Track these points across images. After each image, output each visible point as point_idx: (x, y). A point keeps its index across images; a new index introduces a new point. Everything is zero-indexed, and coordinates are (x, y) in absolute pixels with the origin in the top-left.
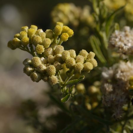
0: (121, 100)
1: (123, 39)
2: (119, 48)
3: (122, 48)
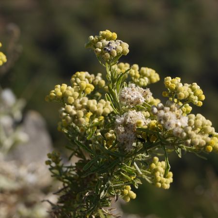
0: (131, 138)
1: (130, 92)
2: (128, 99)
3: (130, 99)
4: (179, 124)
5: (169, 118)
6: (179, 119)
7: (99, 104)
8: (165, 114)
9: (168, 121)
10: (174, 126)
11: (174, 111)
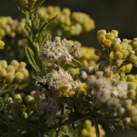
2: (50, 57)
3: (53, 57)
4: (116, 93)
5: (103, 86)
6: (116, 85)
7: (10, 66)
8: (98, 81)
9: (101, 90)
10: (108, 97)
11: (109, 76)
